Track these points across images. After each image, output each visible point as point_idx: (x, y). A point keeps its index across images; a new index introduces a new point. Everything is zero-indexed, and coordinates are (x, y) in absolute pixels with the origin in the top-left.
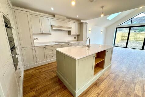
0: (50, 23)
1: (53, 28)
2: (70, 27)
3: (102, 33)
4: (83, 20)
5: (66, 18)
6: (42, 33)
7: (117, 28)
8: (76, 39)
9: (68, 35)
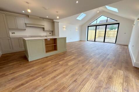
0: (24, 22)
1: (27, 25)
2: (43, 24)
3: (77, 30)
4: (55, 19)
5: (39, 18)
6: (17, 28)
7: (88, 27)
8: (51, 34)
9: (43, 31)
